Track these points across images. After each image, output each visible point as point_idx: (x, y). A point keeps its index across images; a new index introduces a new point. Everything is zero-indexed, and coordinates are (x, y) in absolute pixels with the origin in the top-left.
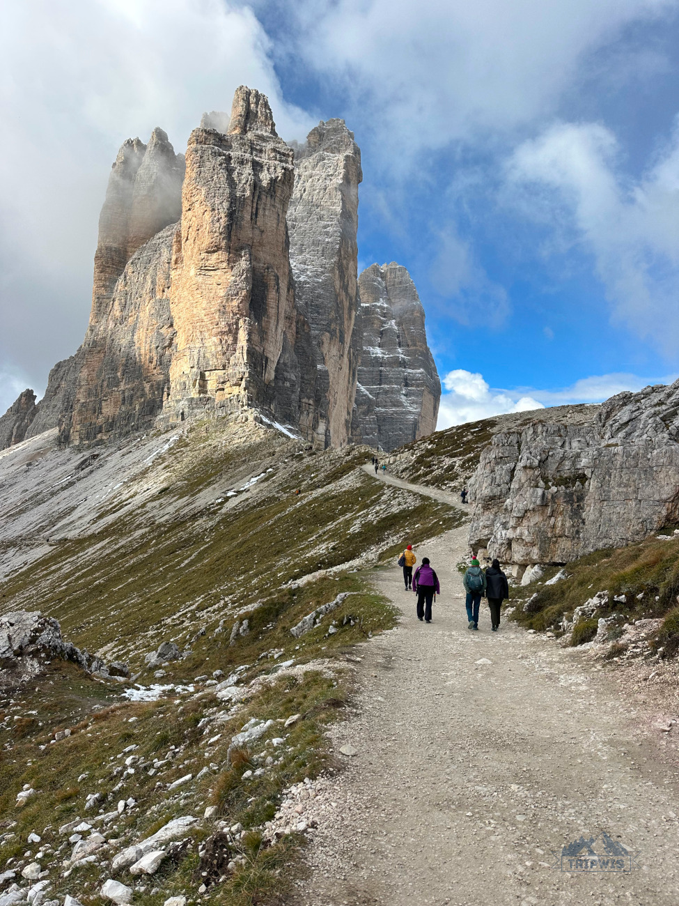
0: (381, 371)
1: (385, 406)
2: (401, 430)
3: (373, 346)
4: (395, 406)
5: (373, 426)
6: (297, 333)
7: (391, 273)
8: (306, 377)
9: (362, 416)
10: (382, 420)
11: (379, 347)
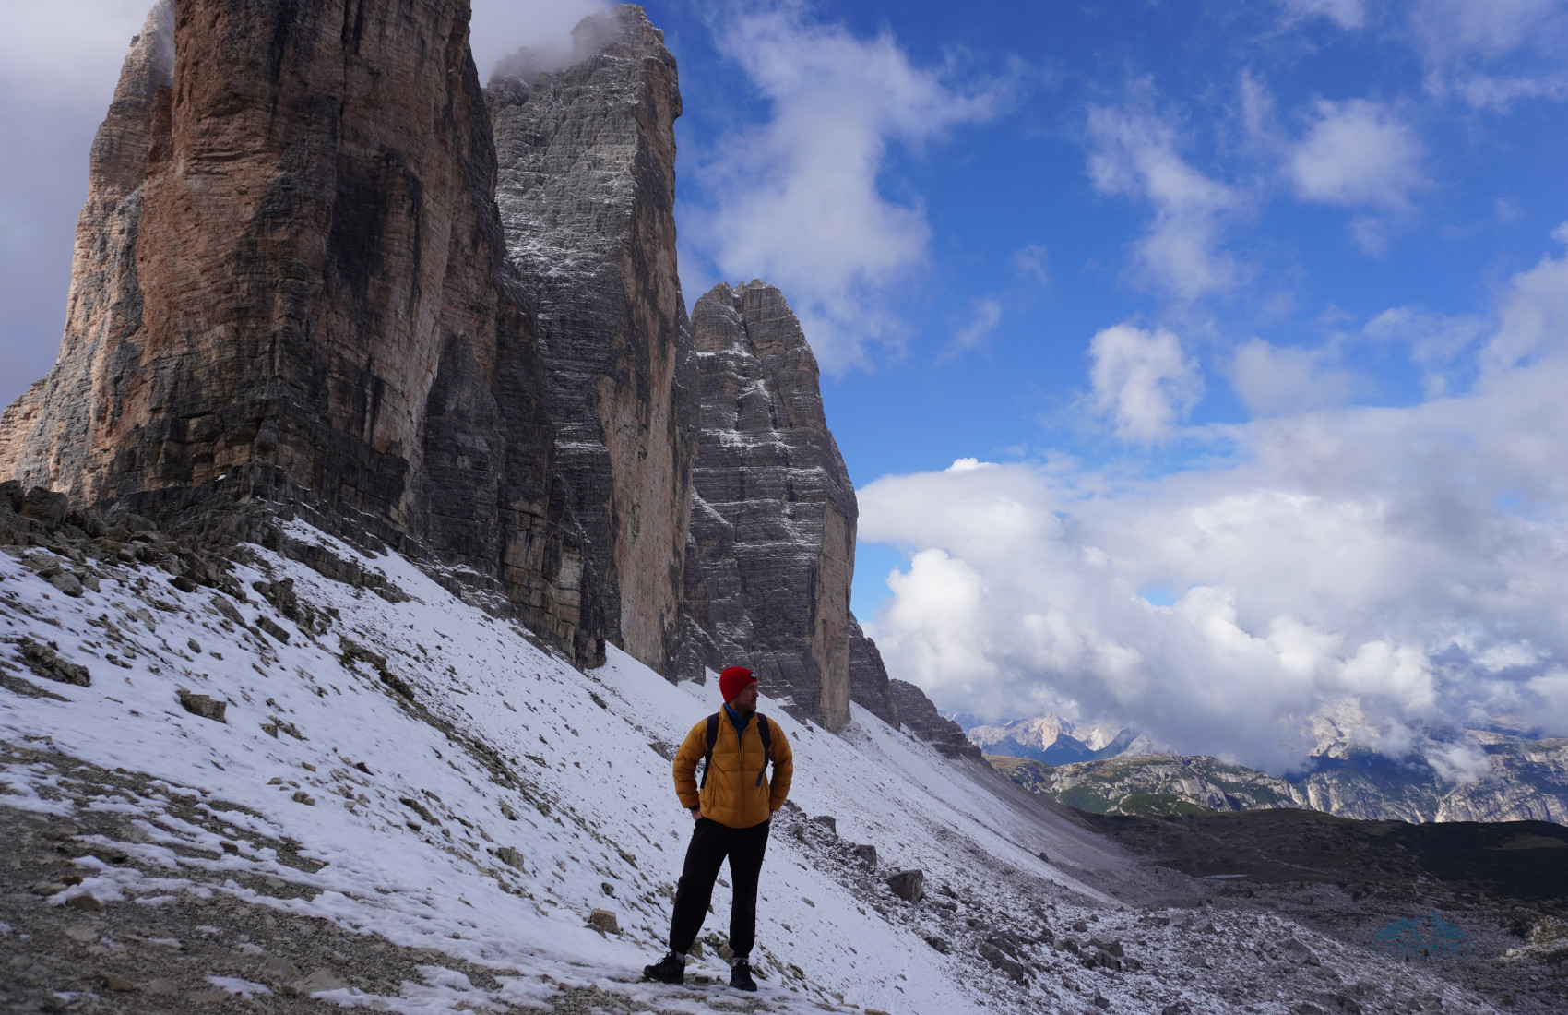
0: (742, 474)
1: (753, 540)
2: (785, 583)
3: (725, 427)
4: (772, 538)
5: (732, 578)
6: (500, 345)
7: (752, 298)
8: (521, 447)
9: (709, 561)
10: (748, 566)
11: (737, 429)
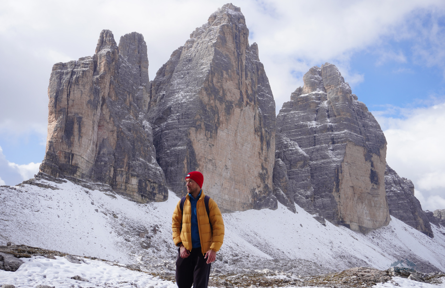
0: (315, 137)
1: (316, 160)
3: (310, 120)
4: (323, 158)
5: (307, 174)
7: (324, 70)
10: (314, 171)
11: (315, 120)
